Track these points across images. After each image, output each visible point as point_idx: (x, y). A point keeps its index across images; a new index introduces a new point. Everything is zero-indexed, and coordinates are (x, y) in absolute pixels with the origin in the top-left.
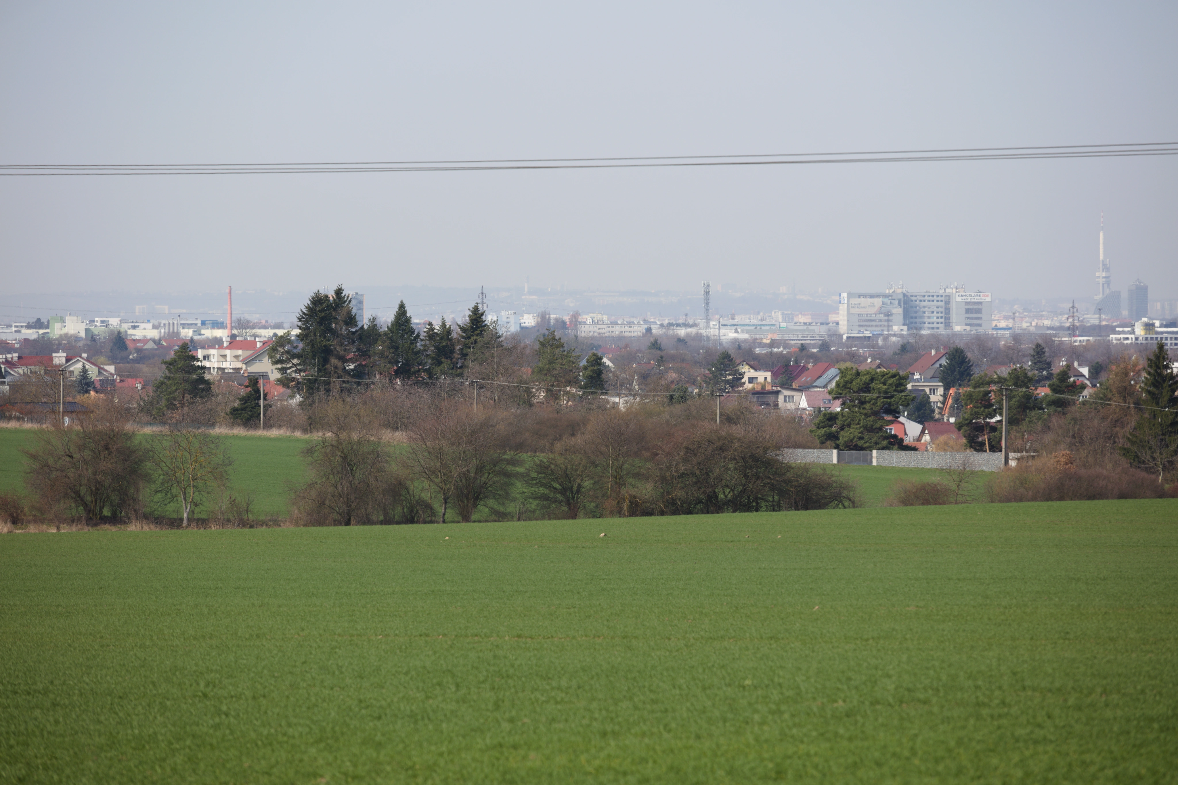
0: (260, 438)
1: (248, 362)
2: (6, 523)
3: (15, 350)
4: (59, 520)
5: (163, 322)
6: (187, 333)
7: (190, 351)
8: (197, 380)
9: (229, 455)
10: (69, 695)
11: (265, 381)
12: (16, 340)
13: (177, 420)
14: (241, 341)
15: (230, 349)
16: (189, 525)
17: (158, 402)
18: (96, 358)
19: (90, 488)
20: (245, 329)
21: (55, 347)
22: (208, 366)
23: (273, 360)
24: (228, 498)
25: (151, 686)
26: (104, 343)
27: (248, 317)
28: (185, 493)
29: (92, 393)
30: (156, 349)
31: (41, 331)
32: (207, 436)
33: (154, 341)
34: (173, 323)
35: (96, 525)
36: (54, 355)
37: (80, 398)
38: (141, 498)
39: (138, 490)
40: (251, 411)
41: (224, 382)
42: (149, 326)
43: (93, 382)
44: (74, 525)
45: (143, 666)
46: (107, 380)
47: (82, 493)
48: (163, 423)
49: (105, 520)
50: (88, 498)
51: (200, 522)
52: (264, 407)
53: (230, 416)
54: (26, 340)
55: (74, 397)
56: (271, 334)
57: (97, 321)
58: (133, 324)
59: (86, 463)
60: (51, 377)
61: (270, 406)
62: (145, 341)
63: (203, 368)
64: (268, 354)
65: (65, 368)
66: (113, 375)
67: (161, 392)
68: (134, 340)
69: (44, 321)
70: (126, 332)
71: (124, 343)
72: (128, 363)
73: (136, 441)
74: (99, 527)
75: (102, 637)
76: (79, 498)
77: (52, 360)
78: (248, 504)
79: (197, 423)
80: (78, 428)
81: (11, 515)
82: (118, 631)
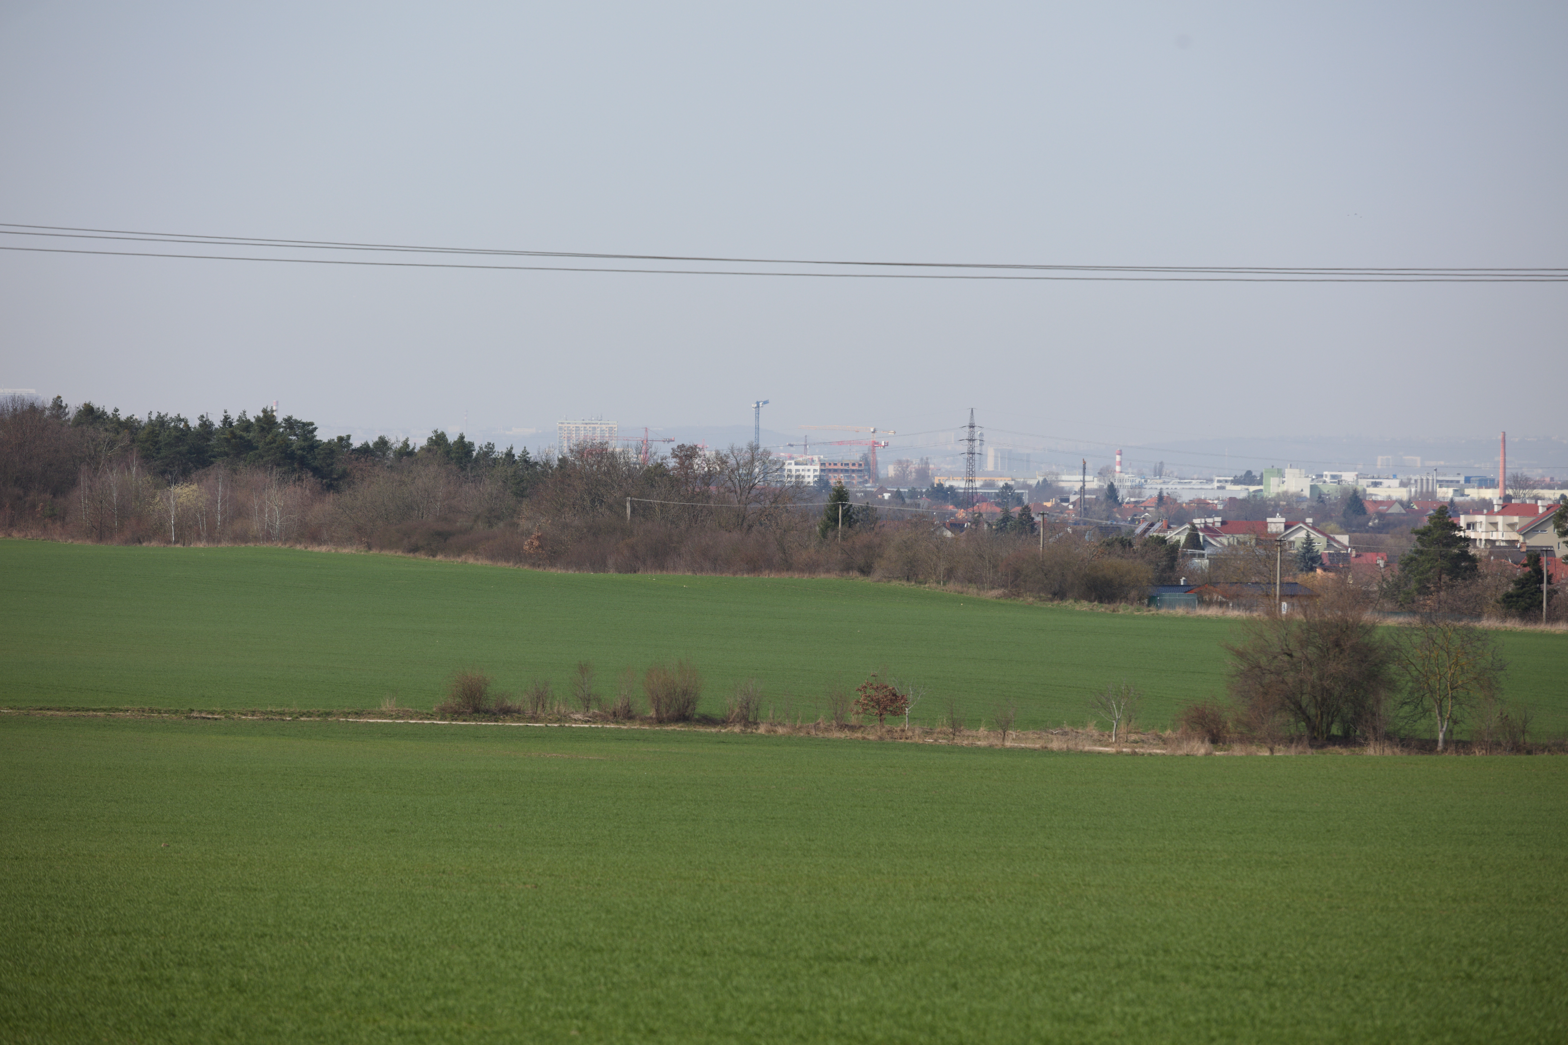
0: (1542, 635)
1: (1527, 532)
2: (1203, 742)
3: (1217, 513)
4: (1273, 740)
5: (1414, 478)
6: (1446, 493)
7: (1450, 517)
8: (1458, 555)
9: (1500, 657)
10: (1288, 972)
11: (1549, 558)
12: (1218, 499)
13: (1431, 609)
14: (1519, 505)
15: (1502, 515)
16: (1445, 749)
17: (1406, 585)
18: (1324, 524)
19: (1315, 697)
20: (1524, 489)
21: (1270, 509)
22: (1472, 537)
23: (1561, 530)
24: (1498, 714)
25: (1397, 963)
26: (1335, 504)
27: (1527, 473)
28: (1440, 707)
29: (1319, 571)
30: (1404, 515)
31: (1252, 488)
32: (1472, 630)
33: (1401, 503)
34: (1428, 480)
35: (1322, 746)
36: (1269, 520)
37: (1302, 578)
38: (1382, 712)
39: (1378, 701)
40: (1530, 598)
41: (1495, 559)
42: (1396, 482)
43: (1320, 557)
44: (1293, 745)
45: (1385, 936)
46: (1338, 554)
47: (1304, 705)
48: (1413, 612)
49: (1333, 740)
50: (1312, 711)
51: (1460, 745)
52: (1548, 593)
53: (1503, 605)
54: (1232, 500)
55: (1295, 575)
56: (1558, 496)
57: (1326, 476)
58: (1374, 480)
59: (1310, 665)
60: (1265, 549)
61: (1556, 592)
62: (1390, 502)
63: (1467, 539)
64: (1554, 522)
65: (1284, 537)
66: (1346, 548)
67: (1410, 572)
68: (1375, 502)
69: (1256, 473)
70: (1365, 490)
71: (1362, 505)
72: (1367, 532)
73: (1377, 636)
74: (1325, 750)
75: (1330, 896)
76: (1299, 710)
77: (1266, 527)
78: (1525, 722)
79: (1457, 613)
80: (1300, 617)
81: (1210, 731)
82: (1351, 888)
